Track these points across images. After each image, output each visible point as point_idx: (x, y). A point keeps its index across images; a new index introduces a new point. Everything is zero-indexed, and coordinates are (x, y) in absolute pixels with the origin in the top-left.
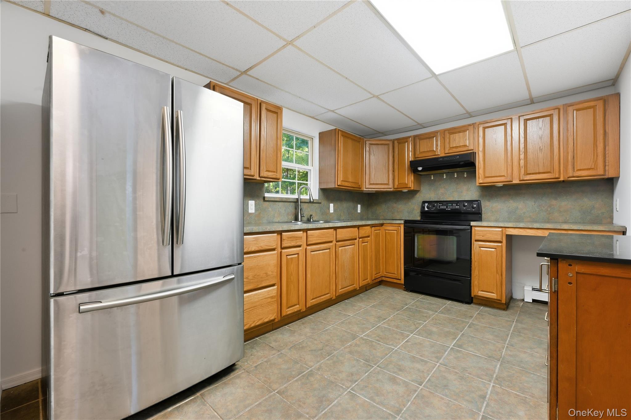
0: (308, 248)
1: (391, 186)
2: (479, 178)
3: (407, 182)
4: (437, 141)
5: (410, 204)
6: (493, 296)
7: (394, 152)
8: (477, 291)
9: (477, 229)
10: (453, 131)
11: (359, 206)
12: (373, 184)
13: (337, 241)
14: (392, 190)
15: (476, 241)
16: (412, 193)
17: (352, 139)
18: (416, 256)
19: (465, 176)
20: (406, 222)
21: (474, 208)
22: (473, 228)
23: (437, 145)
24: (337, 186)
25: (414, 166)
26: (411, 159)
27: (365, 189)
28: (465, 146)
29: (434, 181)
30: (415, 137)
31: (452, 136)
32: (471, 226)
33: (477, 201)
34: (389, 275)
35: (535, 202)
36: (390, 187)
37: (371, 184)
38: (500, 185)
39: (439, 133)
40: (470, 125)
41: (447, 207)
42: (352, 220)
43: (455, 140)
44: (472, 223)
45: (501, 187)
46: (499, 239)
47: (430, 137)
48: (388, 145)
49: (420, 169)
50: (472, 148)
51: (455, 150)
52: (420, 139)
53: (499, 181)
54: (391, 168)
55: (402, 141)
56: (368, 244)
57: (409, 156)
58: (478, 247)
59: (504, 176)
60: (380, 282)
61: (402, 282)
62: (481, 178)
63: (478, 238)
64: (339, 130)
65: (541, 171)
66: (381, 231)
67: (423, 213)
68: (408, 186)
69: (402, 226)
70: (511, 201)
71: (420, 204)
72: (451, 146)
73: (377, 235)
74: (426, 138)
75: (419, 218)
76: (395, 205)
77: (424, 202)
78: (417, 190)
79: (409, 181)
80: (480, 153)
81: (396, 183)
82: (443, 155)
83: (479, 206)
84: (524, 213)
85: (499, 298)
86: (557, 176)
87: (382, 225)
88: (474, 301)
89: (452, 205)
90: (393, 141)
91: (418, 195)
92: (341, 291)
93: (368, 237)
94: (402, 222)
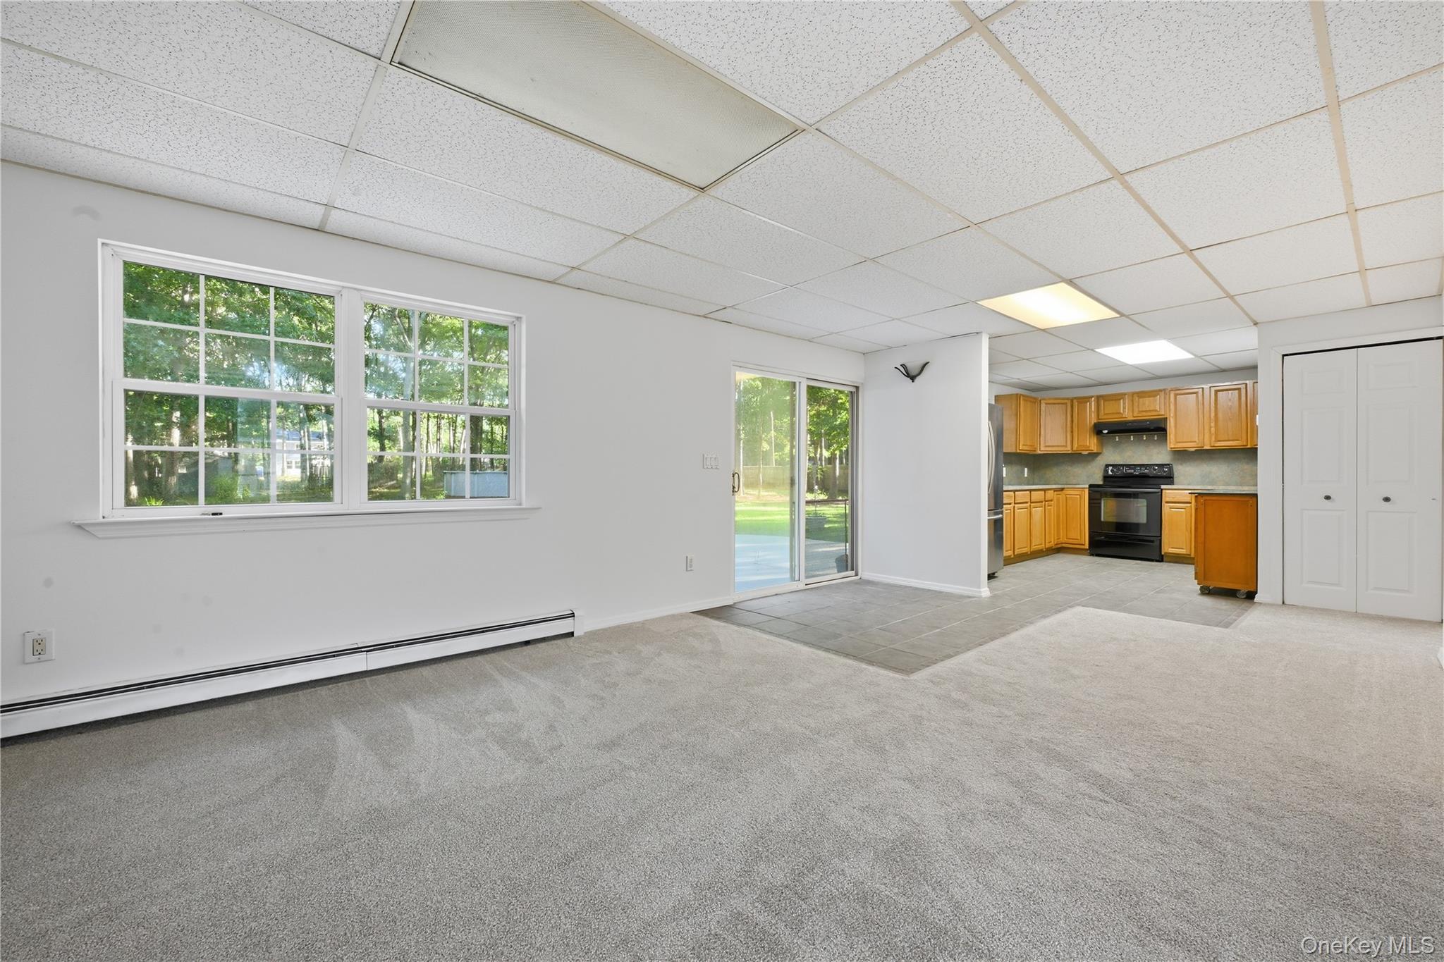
0: (1016, 505)
1: (1069, 448)
2: (1170, 443)
3: (1088, 444)
4: (1124, 404)
5: (1090, 467)
6: (1183, 551)
7: (1072, 411)
8: (1167, 548)
9: (1167, 491)
10: (1142, 394)
11: (1026, 469)
12: (1049, 446)
13: (1031, 503)
14: (1069, 452)
15: (1167, 502)
16: (1093, 456)
17: (1031, 402)
18: (1102, 519)
19: (1156, 439)
20: (1091, 486)
21: (1165, 472)
22: (1164, 491)
23: (1124, 408)
24: (1018, 451)
25: (1098, 429)
26: (1094, 420)
27: (1040, 452)
28: (1156, 411)
29: (1119, 443)
30: (1098, 398)
31: (1141, 400)
32: (1162, 490)
33: (1169, 465)
34: (1071, 541)
35: (1228, 467)
36: (1068, 450)
37: (1046, 446)
38: (1193, 449)
39: (1126, 396)
40: (1161, 391)
41: (1135, 471)
42: (1020, 484)
43: (1144, 404)
44: (1163, 487)
45: (1192, 452)
46: (1188, 500)
47: (1117, 398)
48: (1066, 404)
49: (1106, 432)
50: (1163, 413)
51: (1144, 414)
52: (1105, 401)
53: (1191, 446)
54: (1069, 429)
55: (1083, 400)
56: (1052, 507)
57: (1091, 419)
58: (1168, 508)
59: (1195, 442)
60: (1059, 550)
61: (1087, 546)
62: (1173, 441)
63: (1168, 500)
64: (1021, 395)
65: (1230, 439)
66: (1062, 496)
67: (1106, 477)
68: (1090, 449)
69: (1087, 491)
70: (1205, 466)
71: (1103, 468)
72: (1140, 410)
73: (1058, 500)
74: (1112, 400)
75: (1101, 483)
76: (1070, 468)
77: (1107, 466)
78: (1099, 452)
79: (1092, 443)
80: (1171, 419)
81: (1076, 446)
82: (1131, 418)
83: (1171, 469)
84: (1218, 477)
85: (1188, 553)
86: (1245, 444)
87: (1062, 489)
88: (1165, 559)
89: (1141, 469)
90: (1072, 400)
91: (1099, 458)
92: (1034, 548)
93: (1052, 501)
94: (1087, 486)
